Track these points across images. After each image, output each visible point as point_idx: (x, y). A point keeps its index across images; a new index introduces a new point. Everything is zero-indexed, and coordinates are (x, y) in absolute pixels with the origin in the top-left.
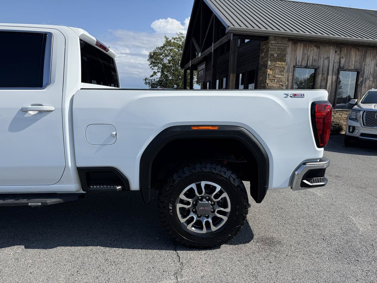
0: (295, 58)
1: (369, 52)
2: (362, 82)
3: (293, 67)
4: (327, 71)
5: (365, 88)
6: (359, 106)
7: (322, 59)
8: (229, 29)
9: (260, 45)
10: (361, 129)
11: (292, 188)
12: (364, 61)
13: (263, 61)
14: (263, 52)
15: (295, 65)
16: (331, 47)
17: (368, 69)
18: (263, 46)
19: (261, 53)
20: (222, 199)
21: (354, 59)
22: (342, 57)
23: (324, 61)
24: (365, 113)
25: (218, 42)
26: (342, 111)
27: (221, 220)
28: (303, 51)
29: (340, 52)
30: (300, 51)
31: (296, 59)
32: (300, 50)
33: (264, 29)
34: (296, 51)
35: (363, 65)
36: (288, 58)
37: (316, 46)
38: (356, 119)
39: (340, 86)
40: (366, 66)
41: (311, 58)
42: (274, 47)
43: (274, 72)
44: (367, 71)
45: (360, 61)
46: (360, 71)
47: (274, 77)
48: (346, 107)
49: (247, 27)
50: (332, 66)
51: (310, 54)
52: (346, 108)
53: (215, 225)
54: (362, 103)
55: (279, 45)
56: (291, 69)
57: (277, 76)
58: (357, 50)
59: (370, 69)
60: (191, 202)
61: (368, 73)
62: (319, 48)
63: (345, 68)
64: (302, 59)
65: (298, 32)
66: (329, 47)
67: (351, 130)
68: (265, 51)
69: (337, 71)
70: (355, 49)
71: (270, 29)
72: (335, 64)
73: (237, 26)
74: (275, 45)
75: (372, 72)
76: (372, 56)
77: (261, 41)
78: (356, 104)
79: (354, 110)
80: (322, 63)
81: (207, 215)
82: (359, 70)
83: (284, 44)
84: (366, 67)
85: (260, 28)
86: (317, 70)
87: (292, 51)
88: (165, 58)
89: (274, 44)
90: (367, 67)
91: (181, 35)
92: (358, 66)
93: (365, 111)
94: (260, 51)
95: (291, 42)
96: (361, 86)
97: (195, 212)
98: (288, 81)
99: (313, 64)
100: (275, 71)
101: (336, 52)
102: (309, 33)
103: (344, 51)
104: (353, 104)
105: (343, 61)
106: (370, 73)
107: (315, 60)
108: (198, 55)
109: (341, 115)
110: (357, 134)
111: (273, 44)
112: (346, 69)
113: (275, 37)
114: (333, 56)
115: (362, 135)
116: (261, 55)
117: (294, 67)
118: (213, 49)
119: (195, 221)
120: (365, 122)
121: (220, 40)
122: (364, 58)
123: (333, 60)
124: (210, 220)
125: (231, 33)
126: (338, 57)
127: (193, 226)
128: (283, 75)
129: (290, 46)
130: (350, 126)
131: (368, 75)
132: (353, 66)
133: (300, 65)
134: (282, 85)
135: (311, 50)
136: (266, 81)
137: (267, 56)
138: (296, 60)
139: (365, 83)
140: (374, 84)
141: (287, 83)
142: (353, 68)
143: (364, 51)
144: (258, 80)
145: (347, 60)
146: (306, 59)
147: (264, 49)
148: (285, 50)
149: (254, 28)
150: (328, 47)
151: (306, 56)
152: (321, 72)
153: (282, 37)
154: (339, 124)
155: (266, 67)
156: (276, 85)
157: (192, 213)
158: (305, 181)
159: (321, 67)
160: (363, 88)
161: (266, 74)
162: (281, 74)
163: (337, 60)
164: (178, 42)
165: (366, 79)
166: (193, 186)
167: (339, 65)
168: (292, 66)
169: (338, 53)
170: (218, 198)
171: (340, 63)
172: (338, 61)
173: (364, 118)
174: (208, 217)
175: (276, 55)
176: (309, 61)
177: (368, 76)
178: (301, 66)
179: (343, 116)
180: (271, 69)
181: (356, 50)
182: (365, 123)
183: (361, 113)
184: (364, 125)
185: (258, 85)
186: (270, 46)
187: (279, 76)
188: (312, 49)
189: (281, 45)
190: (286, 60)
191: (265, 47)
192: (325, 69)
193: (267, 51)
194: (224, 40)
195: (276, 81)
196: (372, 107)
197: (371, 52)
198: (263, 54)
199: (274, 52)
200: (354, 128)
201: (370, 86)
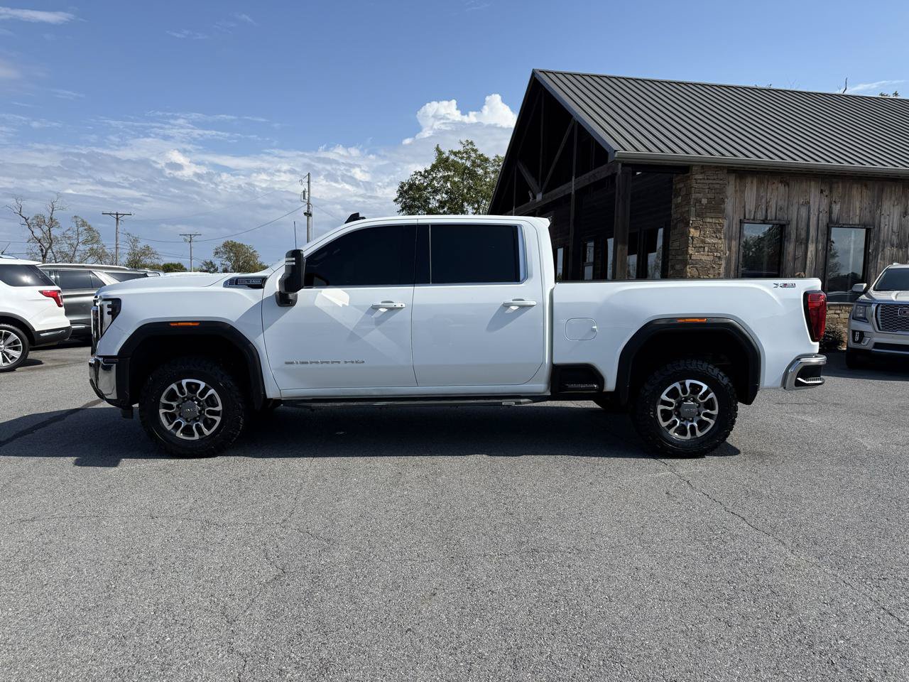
0: (743, 205)
1: (889, 191)
2: (876, 249)
3: (738, 223)
4: (805, 228)
5: (884, 259)
6: (869, 296)
7: (795, 208)
8: (616, 155)
9: (672, 181)
10: (876, 336)
11: (785, 388)
12: (879, 206)
13: (680, 211)
14: (680, 195)
15: (742, 218)
16: (813, 183)
17: (887, 223)
18: (679, 183)
19: (675, 197)
20: (708, 400)
21: (858, 204)
22: (835, 202)
23: (798, 209)
24: (880, 308)
25: (587, 175)
26: (840, 305)
27: (708, 423)
28: (758, 191)
29: (831, 192)
30: (751, 193)
31: (745, 207)
32: (751, 189)
33: (682, 154)
34: (743, 192)
35: (877, 216)
36: (729, 206)
37: (781, 182)
38: (865, 319)
39: (833, 251)
40: (882, 216)
41: (773, 204)
42: (701, 186)
43: (702, 232)
44: (887, 227)
45: (871, 207)
46: (872, 227)
47: (703, 242)
48: (848, 297)
49: (650, 151)
50: (815, 218)
51: (772, 197)
52: (848, 300)
53: (701, 430)
54: (874, 289)
55: (711, 181)
56: (734, 226)
57: (708, 240)
58: (864, 187)
59: (891, 223)
60: (674, 403)
61: (888, 231)
62: (788, 185)
63: (841, 222)
64: (757, 207)
65: (747, 157)
66: (808, 183)
67: (857, 338)
68: (683, 193)
69: (826, 227)
70: (859, 186)
71: (694, 154)
72: (821, 215)
73: (631, 151)
74: (702, 181)
75: (895, 229)
76: (893, 198)
77: (675, 175)
78: (865, 292)
79: (860, 302)
80: (795, 214)
81: (691, 419)
82: (870, 226)
83: (721, 180)
84: (882, 220)
85: (675, 152)
86: (787, 226)
87: (736, 191)
88: (431, 197)
89: (701, 179)
90: (885, 218)
91: (470, 146)
92: (867, 218)
93: (879, 304)
94: (673, 193)
95: (734, 174)
96: (876, 257)
97: (679, 416)
98: (730, 249)
99: (778, 217)
100: (704, 231)
101: (822, 192)
102: (768, 159)
103: (839, 189)
104: (858, 292)
105: (836, 208)
106: (892, 230)
107: (781, 208)
108: (534, 197)
109: (839, 314)
110: (867, 344)
111: (699, 181)
112: (844, 225)
113: (703, 166)
114: (817, 200)
115: (877, 345)
116: (674, 201)
117: (741, 222)
118: (573, 187)
119: (678, 424)
120: (880, 322)
121: (591, 173)
122: (878, 201)
123: (817, 207)
124: (695, 424)
125: (618, 162)
126: (825, 202)
127: (675, 432)
128: (720, 239)
129: (732, 182)
130: (854, 332)
131: (888, 235)
132: (858, 217)
133: (752, 217)
134: (719, 258)
135: (772, 189)
136: (687, 250)
137: (688, 203)
138: (745, 210)
139: (883, 250)
140: (901, 253)
141: (728, 252)
142: (857, 221)
143: (877, 188)
144: (670, 248)
145: (845, 206)
146: (764, 207)
147: (680, 189)
148: (722, 191)
149: (662, 152)
150: (806, 182)
151: (763, 200)
152: (795, 231)
153: (717, 167)
154: (834, 332)
155: (687, 224)
156: (708, 258)
157: (674, 416)
158: (799, 379)
159: (794, 222)
160: (879, 261)
161: (688, 236)
162: (717, 237)
163: (824, 206)
164: (464, 161)
165: (884, 243)
166: (677, 385)
167: (830, 217)
168: (736, 221)
169: (826, 193)
170: (704, 399)
171: (830, 212)
172: (827, 209)
173: (879, 317)
174: (692, 421)
175: (704, 201)
176: (769, 211)
177: (888, 237)
178: (754, 219)
179: (842, 316)
180: (696, 228)
181: (862, 187)
182: (881, 325)
183: (874, 307)
184: (879, 329)
185: (670, 257)
186: (694, 185)
187: (713, 241)
188: (774, 186)
189: (714, 182)
190: (724, 209)
191: (683, 185)
192: (803, 225)
193: (688, 194)
194: (601, 173)
195: (706, 249)
196: (893, 296)
197: (891, 192)
198: (680, 198)
199: (702, 195)
200: (862, 334)
201: (893, 255)
